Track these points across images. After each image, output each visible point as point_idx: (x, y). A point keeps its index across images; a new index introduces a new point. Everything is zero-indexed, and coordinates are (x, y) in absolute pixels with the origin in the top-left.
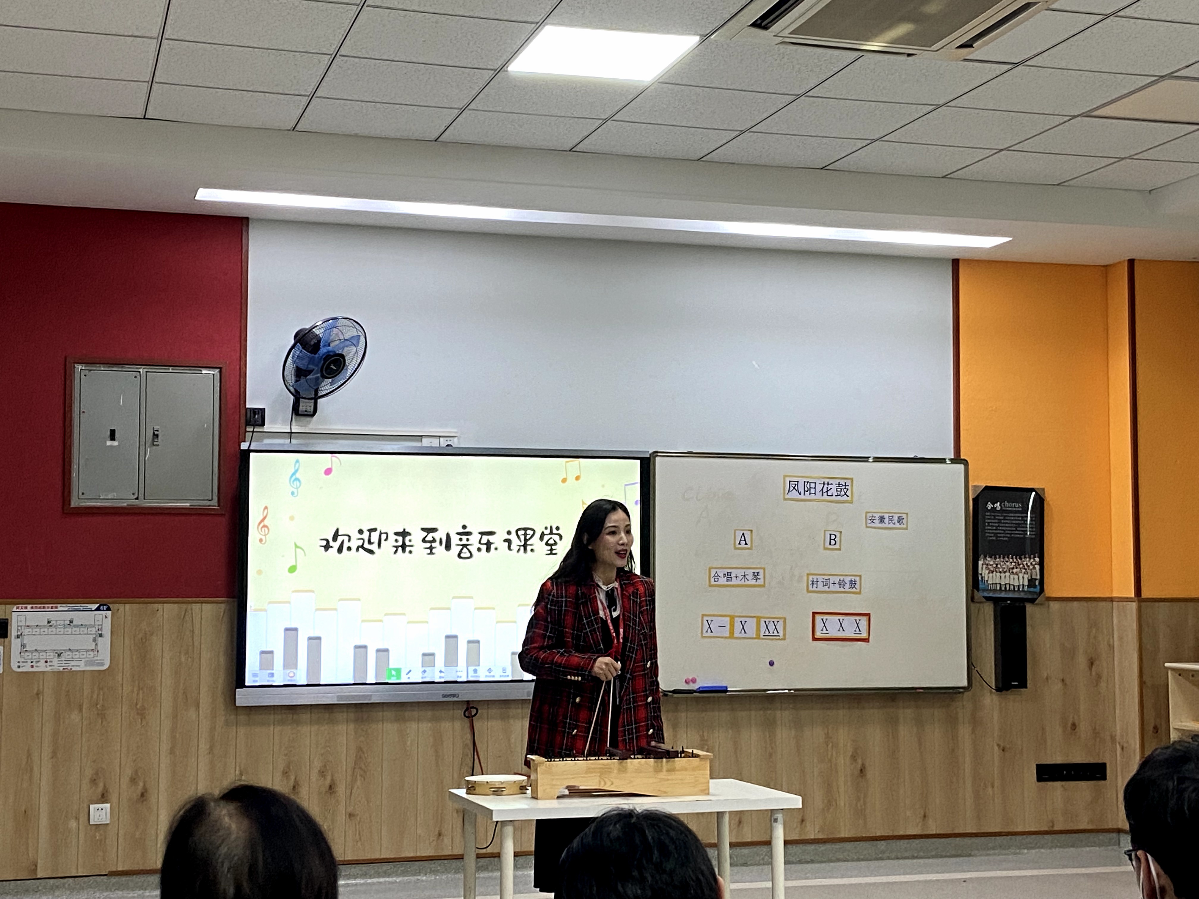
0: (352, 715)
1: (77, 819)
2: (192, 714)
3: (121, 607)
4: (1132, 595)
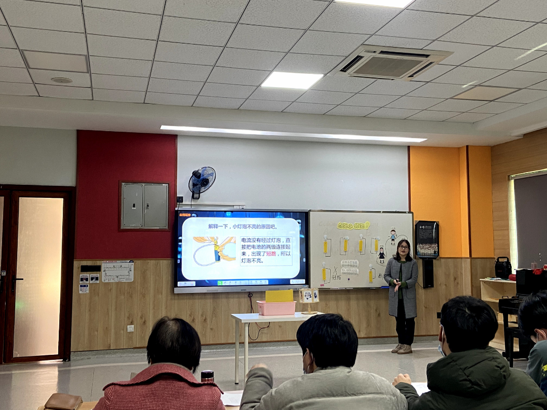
0: (212, 296)
1: (123, 330)
2: (160, 296)
3: (137, 261)
4: (469, 256)
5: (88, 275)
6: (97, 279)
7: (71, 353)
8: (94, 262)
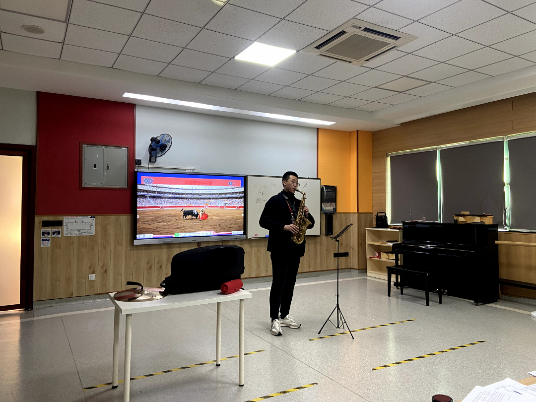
0: (166, 247)
1: (85, 279)
2: (120, 247)
3: (98, 217)
4: (356, 212)
5: (50, 230)
6: (59, 233)
7: (34, 303)
8: (55, 217)
